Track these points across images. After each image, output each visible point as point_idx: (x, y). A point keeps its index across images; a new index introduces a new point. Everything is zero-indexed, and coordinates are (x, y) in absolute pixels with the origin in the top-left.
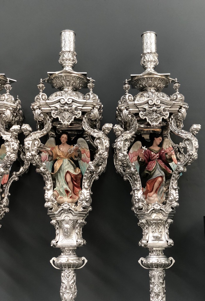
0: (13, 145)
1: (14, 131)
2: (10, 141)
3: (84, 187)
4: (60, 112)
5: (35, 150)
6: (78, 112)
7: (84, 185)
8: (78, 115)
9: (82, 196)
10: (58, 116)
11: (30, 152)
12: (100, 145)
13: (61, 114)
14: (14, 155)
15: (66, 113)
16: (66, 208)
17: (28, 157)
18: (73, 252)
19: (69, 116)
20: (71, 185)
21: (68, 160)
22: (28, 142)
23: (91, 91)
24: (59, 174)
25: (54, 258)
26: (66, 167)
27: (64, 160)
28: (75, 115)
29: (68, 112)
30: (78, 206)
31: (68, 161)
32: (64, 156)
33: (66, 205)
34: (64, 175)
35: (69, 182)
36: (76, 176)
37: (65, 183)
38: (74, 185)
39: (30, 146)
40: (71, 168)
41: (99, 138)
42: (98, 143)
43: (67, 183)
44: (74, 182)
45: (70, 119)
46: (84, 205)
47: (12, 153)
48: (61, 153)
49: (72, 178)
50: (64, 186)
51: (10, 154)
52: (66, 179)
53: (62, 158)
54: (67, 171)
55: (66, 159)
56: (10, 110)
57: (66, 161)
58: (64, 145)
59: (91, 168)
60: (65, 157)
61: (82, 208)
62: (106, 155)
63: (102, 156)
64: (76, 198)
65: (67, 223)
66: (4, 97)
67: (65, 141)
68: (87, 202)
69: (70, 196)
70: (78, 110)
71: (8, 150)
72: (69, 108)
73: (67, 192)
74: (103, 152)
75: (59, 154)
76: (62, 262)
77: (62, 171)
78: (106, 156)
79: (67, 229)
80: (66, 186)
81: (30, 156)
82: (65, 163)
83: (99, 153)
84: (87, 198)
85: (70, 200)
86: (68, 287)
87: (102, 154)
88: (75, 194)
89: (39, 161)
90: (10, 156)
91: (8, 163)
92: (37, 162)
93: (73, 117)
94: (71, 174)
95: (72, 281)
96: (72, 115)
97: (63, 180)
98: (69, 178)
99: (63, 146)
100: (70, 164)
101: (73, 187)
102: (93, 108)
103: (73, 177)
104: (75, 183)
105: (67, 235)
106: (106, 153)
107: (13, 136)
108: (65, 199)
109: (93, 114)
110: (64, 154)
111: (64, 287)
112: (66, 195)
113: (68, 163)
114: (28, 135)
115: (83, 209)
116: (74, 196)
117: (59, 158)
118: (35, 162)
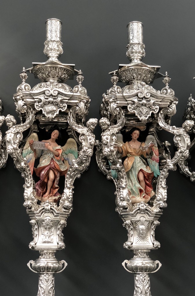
0: (90, 139)
1: (92, 125)
2: (87, 135)
3: (162, 186)
4: (137, 106)
5: (113, 146)
6: (156, 107)
7: (161, 184)
8: (155, 110)
9: (159, 195)
10: (135, 111)
11: (108, 147)
12: (180, 143)
13: (138, 108)
14: (91, 150)
15: (144, 107)
16: (143, 208)
17: (107, 153)
18: (147, 255)
19: (147, 111)
20: (143, 184)
21: (140, 157)
22: (106, 137)
23: (167, 86)
24: (130, 172)
25: (126, 261)
26: (138, 165)
27: (136, 157)
28: (153, 110)
29: (146, 106)
30: (154, 207)
31: (140, 159)
32: (135, 153)
33: (142, 205)
34: (137, 173)
35: (142, 181)
36: (149, 175)
37: (137, 181)
38: (146, 184)
39: (108, 141)
40: (143, 166)
41: (180, 136)
42: (179, 140)
43: (139, 182)
44: (146, 181)
45: (147, 115)
46: (162, 206)
47: (89, 148)
48: (133, 150)
49: (144, 177)
50: (136, 185)
51: (87, 148)
52: (138, 178)
53: (134, 155)
54: (140, 169)
55: (138, 156)
56: (84, 102)
57: (138, 159)
58: (135, 142)
59: (170, 167)
60: (136, 155)
61: (158, 209)
62: (188, 153)
63: (184, 154)
64: (148, 198)
65: (142, 224)
66: (77, 89)
67: (137, 137)
68: (164, 202)
69: (144, 195)
70: (156, 105)
71: (85, 145)
72: (147, 102)
73: (141, 191)
74: (185, 150)
75: (130, 151)
76: (138, 265)
77: (134, 170)
78: (188, 155)
79: (142, 230)
80: (138, 185)
81: (108, 152)
82: (137, 160)
83: (179, 151)
84: (165, 198)
85: (144, 199)
86: (144, 292)
87: (184, 152)
88: (147, 194)
89: (116, 157)
90: (87, 151)
91: (84, 158)
92: (114, 158)
93: (151, 112)
94: (145, 172)
95: (148, 286)
96: (150, 111)
97: (136, 179)
98: (141, 177)
99: (133, 143)
100: (142, 162)
101: (146, 186)
102: (171, 103)
103: (146, 175)
104: (148, 182)
105: (142, 236)
106: (188, 151)
107: (89, 129)
108: (138, 198)
109: (172, 110)
110: (135, 152)
111: (140, 291)
112: (138, 194)
113: (140, 161)
114: (106, 129)
115: (160, 210)
116: (147, 196)
117: (130, 155)
118: (112, 158)
